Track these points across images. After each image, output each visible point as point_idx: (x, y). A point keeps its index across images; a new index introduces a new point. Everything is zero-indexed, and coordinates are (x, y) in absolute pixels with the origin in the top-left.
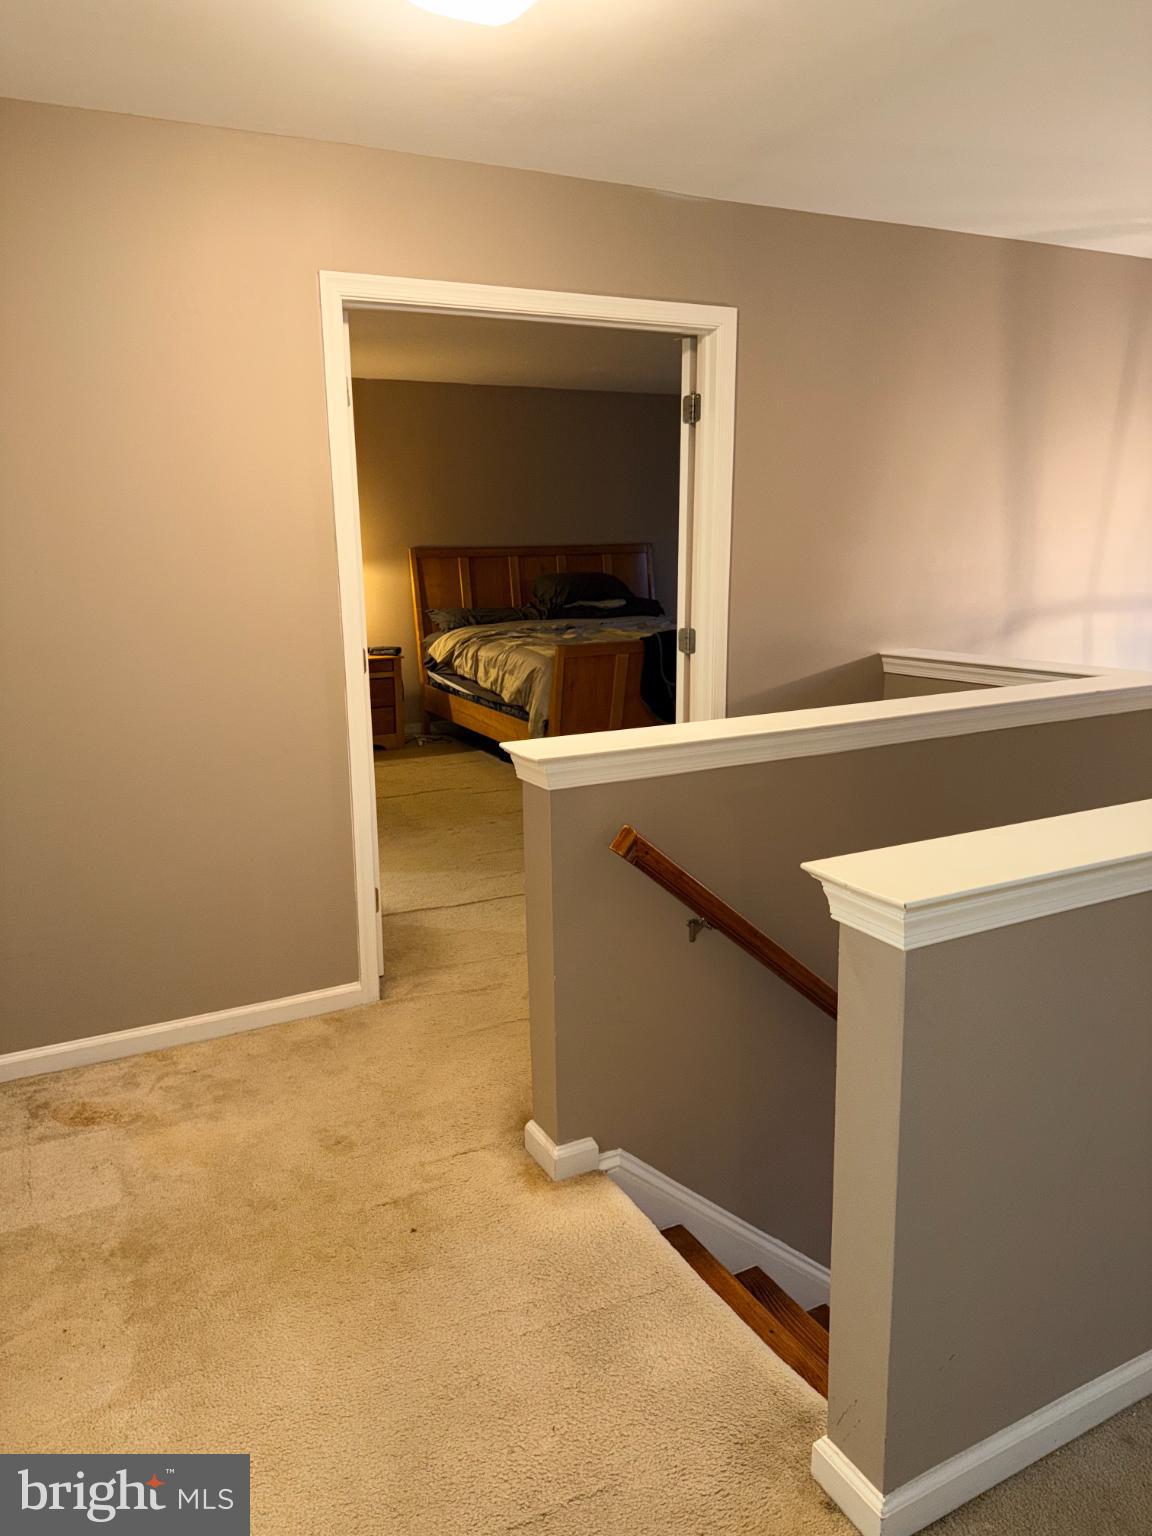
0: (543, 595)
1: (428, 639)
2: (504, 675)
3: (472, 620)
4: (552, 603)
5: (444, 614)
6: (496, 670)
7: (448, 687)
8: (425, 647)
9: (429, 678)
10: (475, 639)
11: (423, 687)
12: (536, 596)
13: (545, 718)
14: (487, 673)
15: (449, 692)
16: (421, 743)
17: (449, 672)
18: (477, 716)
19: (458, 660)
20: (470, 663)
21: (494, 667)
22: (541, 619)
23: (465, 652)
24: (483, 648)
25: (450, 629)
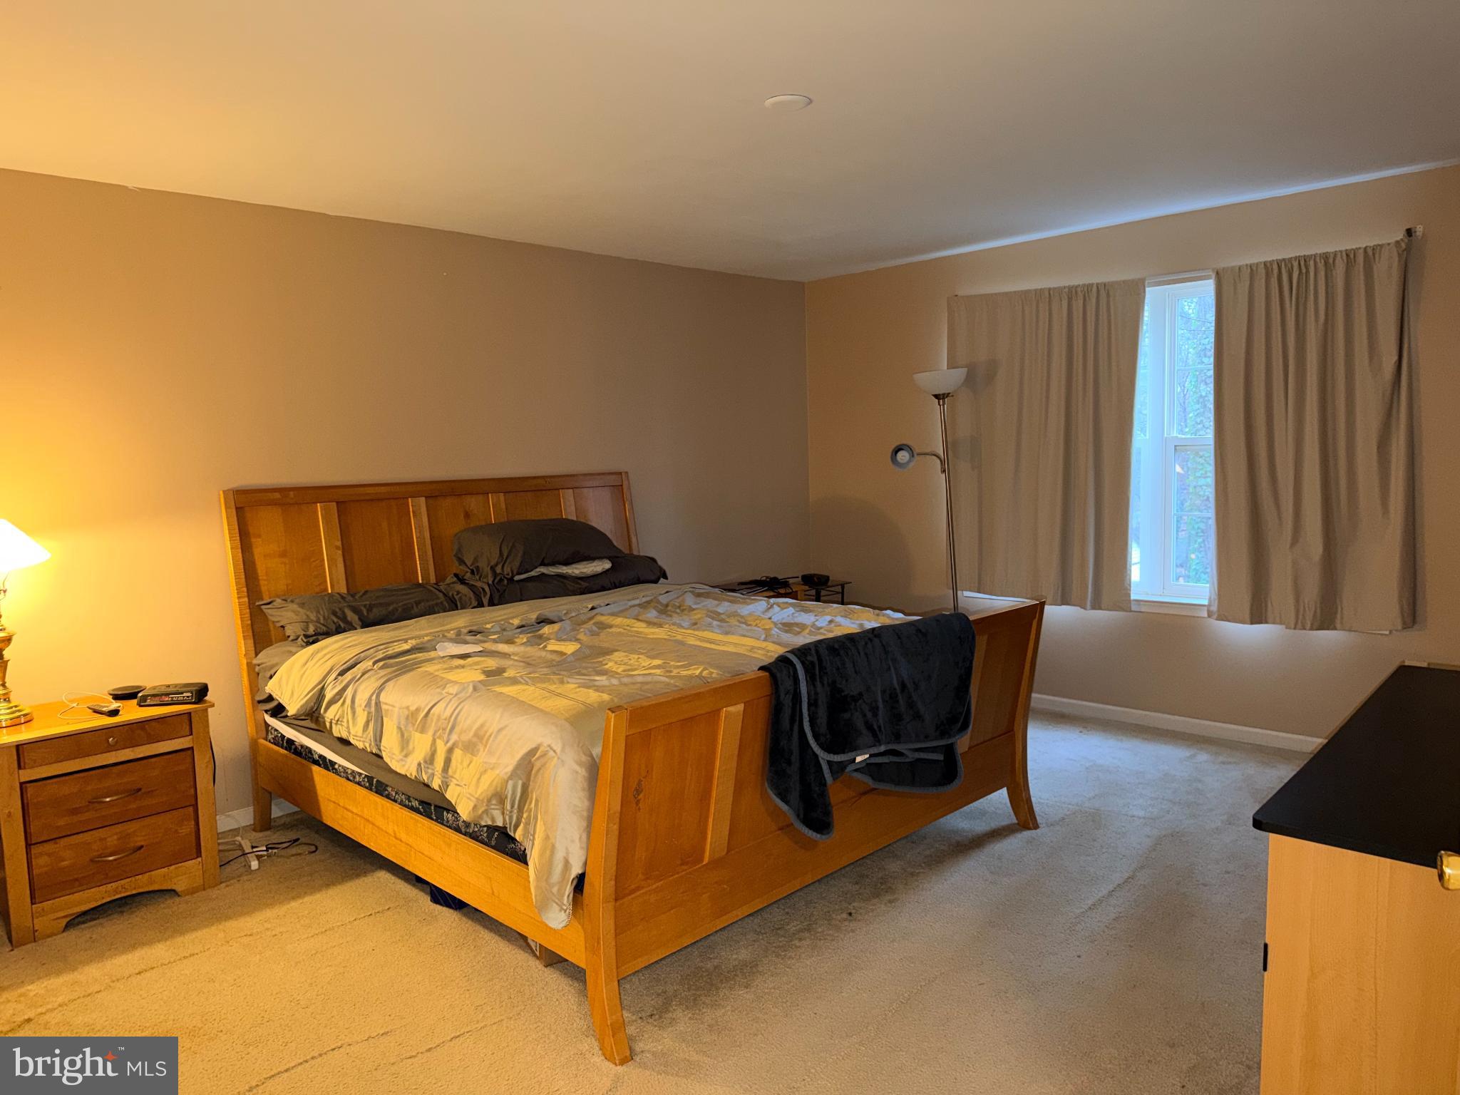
0: (476, 559)
1: (265, 657)
2: (450, 751)
3: (351, 616)
4: (495, 575)
5: (295, 606)
6: (428, 738)
7: (310, 751)
8: (257, 676)
9: (267, 725)
10: (367, 664)
11: (254, 745)
12: (461, 562)
13: (576, 870)
14: (405, 742)
15: (316, 762)
16: (255, 864)
17: (313, 726)
18: (380, 821)
19: (334, 708)
20: (362, 717)
21: (423, 730)
22: (481, 605)
23: (349, 692)
24: (390, 684)
25: (311, 640)
